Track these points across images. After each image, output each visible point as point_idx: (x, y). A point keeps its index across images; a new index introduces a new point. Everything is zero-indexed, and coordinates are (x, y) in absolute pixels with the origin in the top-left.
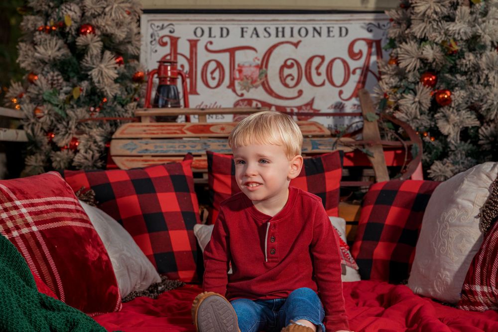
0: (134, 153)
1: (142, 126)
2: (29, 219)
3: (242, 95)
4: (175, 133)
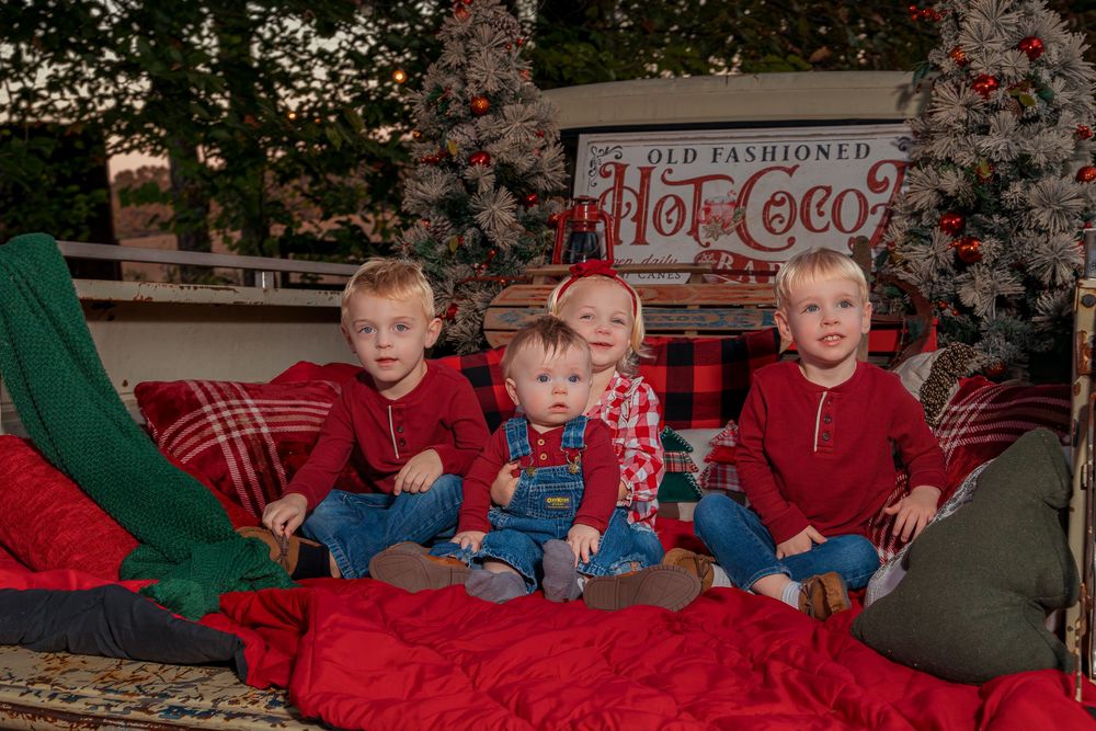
0: (513, 326)
1: (531, 289)
2: (260, 420)
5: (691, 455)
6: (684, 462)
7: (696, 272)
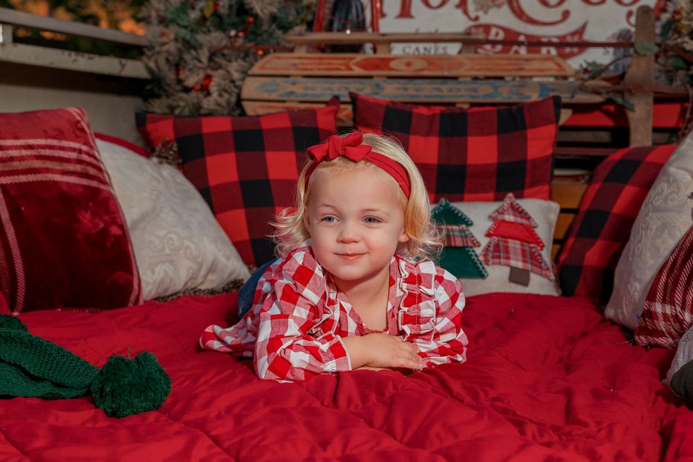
0: (274, 96)
1: (293, 58)
3: (477, 18)
4: (338, 69)
5: (472, 230)
6: (465, 236)
7: (469, 42)
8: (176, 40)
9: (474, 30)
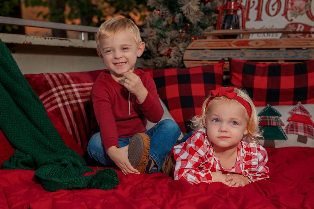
0: (197, 58)
1: (206, 41)
2: (78, 95)
3: (292, 20)
4: (225, 46)
5: (281, 118)
6: (277, 121)
7: (285, 32)
8: (157, 34)
9: (290, 26)
